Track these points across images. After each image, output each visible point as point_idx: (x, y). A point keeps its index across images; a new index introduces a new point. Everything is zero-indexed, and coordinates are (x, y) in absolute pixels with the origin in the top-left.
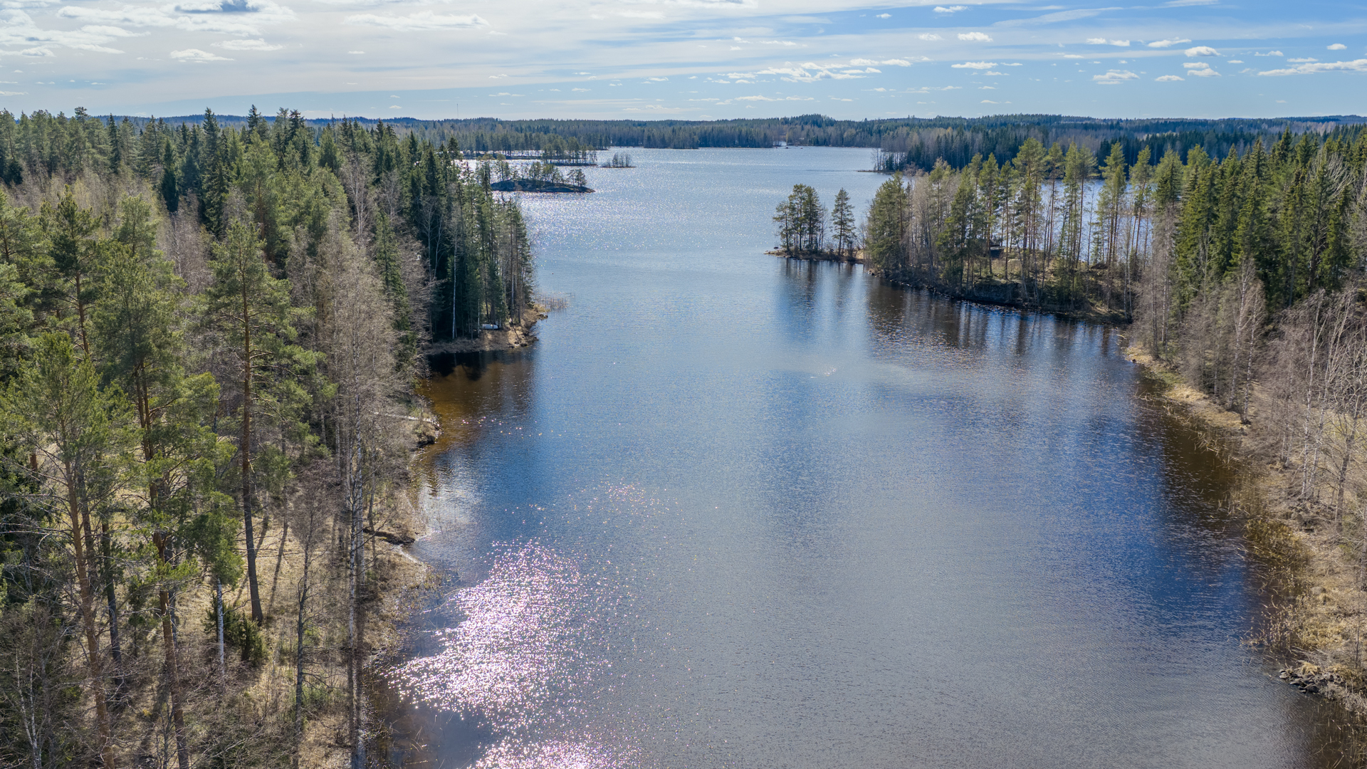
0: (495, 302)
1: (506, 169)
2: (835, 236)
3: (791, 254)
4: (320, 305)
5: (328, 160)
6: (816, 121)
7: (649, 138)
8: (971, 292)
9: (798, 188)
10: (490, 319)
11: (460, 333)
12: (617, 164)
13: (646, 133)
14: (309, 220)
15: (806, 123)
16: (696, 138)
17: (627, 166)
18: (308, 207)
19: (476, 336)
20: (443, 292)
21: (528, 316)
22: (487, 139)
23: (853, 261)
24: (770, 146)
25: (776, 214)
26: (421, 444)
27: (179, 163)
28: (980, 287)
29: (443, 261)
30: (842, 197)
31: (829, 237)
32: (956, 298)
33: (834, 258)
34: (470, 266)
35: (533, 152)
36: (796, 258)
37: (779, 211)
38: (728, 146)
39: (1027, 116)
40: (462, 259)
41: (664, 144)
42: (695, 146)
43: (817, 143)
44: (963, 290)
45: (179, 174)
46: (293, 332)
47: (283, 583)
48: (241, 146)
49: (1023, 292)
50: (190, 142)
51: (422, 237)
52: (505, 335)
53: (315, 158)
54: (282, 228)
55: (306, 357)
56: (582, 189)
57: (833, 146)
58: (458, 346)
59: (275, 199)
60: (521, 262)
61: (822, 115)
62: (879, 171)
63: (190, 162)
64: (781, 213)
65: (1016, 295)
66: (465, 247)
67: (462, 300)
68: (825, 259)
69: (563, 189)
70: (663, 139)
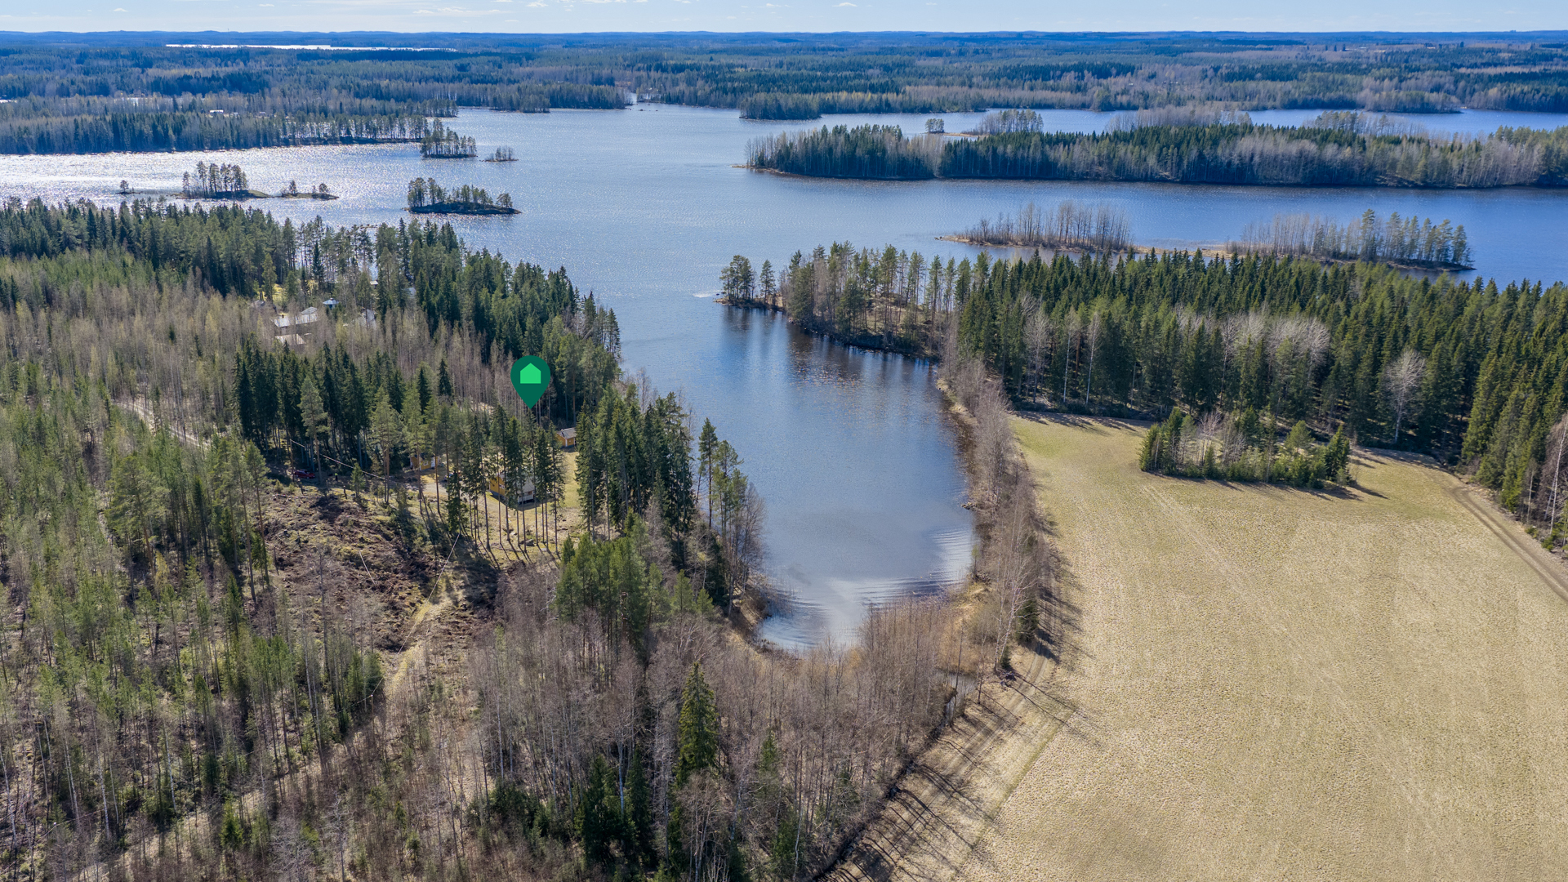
1: (437, 192)
2: (762, 291)
3: (732, 303)
7: (495, 99)
8: (855, 339)
9: (737, 258)
12: (502, 156)
16: (547, 101)
17: (509, 160)
23: (775, 310)
24: (619, 106)
25: (721, 274)
28: (861, 337)
30: (767, 265)
31: (758, 292)
32: (847, 345)
33: (762, 306)
36: (735, 305)
37: (723, 272)
41: (511, 106)
42: (545, 109)
44: (851, 338)
49: (885, 339)
56: (511, 211)
62: (753, 166)
64: (725, 274)
65: (881, 342)
68: (755, 307)
69: (494, 211)
70: (511, 102)
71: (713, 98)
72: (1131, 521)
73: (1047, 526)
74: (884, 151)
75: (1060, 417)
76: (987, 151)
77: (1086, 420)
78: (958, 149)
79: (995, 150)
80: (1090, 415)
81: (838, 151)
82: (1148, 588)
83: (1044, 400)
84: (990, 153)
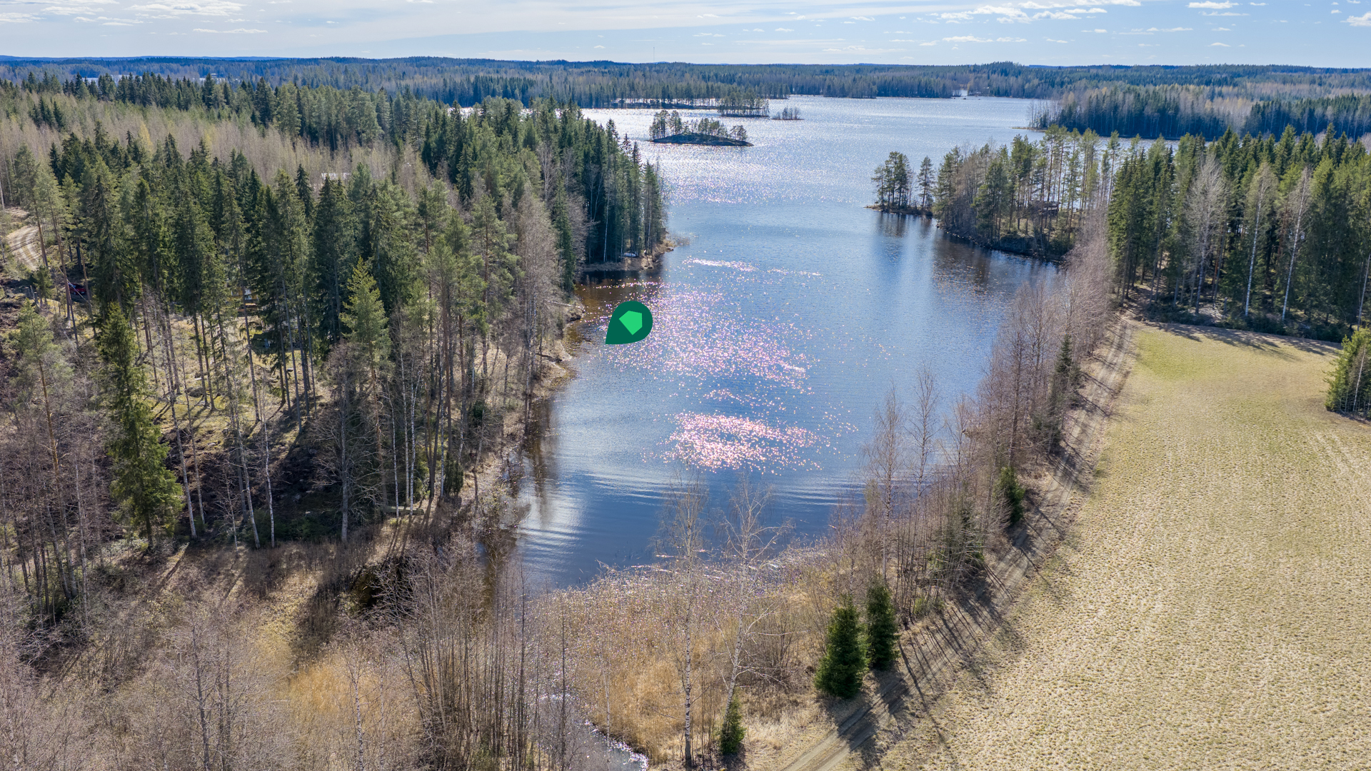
0: (635, 236)
1: (678, 124)
2: (921, 195)
3: (884, 208)
4: (519, 235)
5: (530, 142)
6: (1005, 69)
7: (829, 87)
8: (998, 243)
9: (893, 155)
10: (632, 250)
11: (610, 258)
12: (787, 116)
13: (827, 82)
14: (515, 185)
15: (994, 72)
16: (875, 88)
17: (796, 119)
18: (515, 177)
19: (619, 260)
20: (599, 229)
21: (658, 249)
22: (672, 90)
23: (930, 216)
24: (948, 96)
25: (875, 176)
26: (573, 319)
27: (434, 137)
28: (1008, 241)
29: (601, 208)
30: (927, 163)
31: (915, 195)
32: (989, 248)
33: (916, 213)
34: (617, 213)
35: (713, 102)
36: (887, 211)
37: (877, 172)
38: (906, 96)
39: (1232, 66)
40: (613, 208)
41: (842, 93)
42: (872, 96)
43: (999, 93)
44: (992, 242)
45: (433, 145)
46: (507, 245)
47: (497, 369)
48: (475, 129)
49: (1035, 244)
50: (441, 123)
51: (587, 194)
52: (640, 261)
53: (521, 138)
54: (501, 189)
55: (512, 258)
56: (743, 143)
57: (1014, 97)
58: (607, 267)
59: (497, 173)
60: (655, 210)
61: (1015, 62)
62: (1034, 128)
63: (441, 137)
64: (879, 175)
65: (1028, 246)
66: (616, 200)
67: (611, 234)
68: (910, 214)
69: (726, 142)
70: (843, 88)
71: (1039, 90)
72: (1258, 485)
73: (1086, 477)
74: (1177, 109)
75: (1228, 335)
76: (1302, 114)
77: (1270, 340)
78: (1268, 110)
79: (1311, 112)
80: (1281, 333)
81: (1124, 110)
82: (1218, 620)
83: (1214, 312)
84: (1306, 115)
